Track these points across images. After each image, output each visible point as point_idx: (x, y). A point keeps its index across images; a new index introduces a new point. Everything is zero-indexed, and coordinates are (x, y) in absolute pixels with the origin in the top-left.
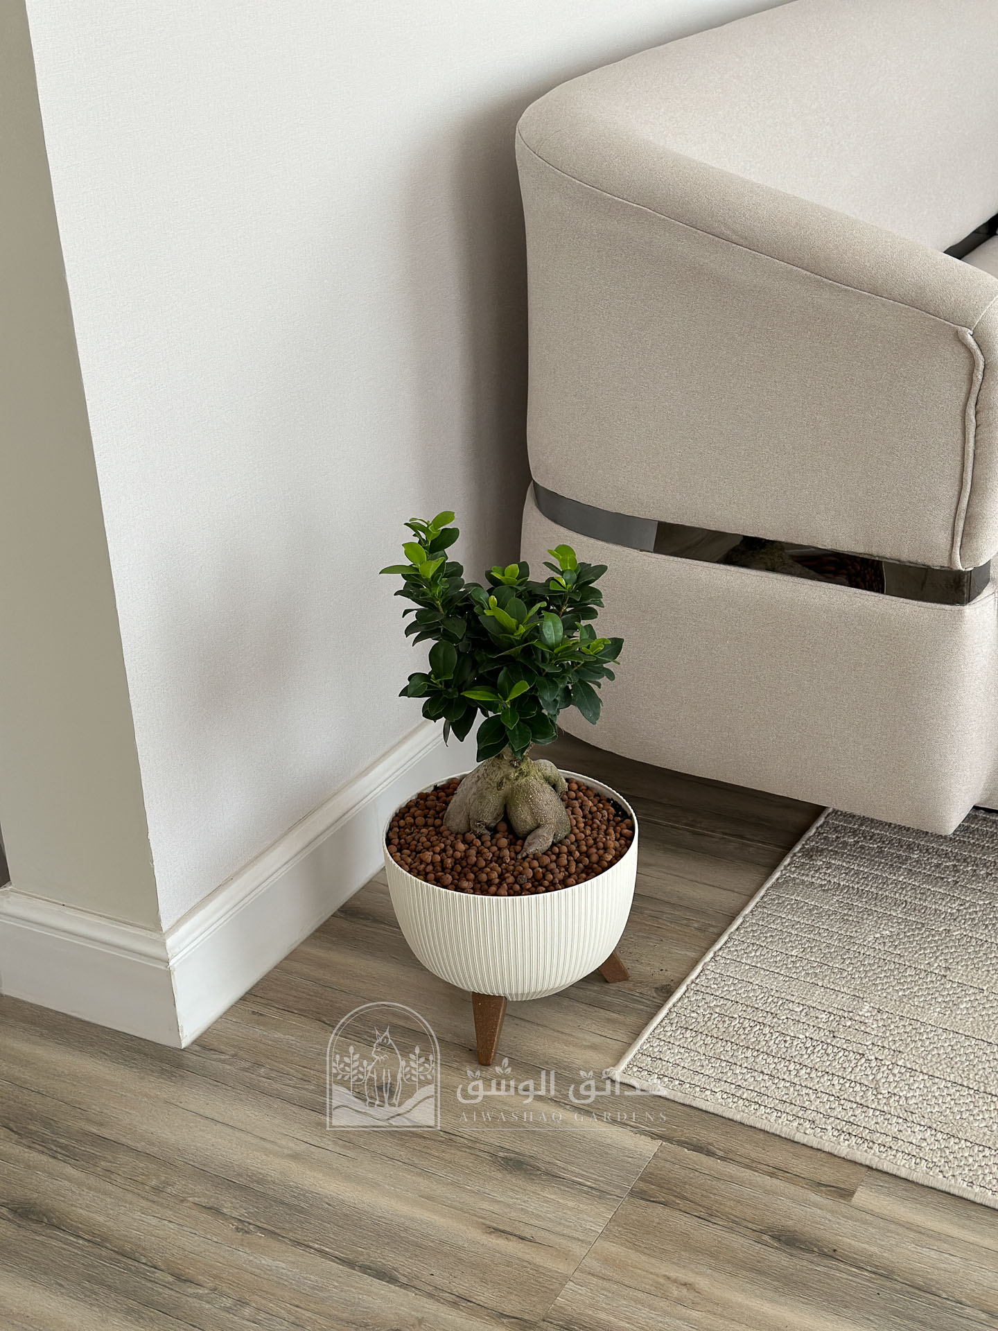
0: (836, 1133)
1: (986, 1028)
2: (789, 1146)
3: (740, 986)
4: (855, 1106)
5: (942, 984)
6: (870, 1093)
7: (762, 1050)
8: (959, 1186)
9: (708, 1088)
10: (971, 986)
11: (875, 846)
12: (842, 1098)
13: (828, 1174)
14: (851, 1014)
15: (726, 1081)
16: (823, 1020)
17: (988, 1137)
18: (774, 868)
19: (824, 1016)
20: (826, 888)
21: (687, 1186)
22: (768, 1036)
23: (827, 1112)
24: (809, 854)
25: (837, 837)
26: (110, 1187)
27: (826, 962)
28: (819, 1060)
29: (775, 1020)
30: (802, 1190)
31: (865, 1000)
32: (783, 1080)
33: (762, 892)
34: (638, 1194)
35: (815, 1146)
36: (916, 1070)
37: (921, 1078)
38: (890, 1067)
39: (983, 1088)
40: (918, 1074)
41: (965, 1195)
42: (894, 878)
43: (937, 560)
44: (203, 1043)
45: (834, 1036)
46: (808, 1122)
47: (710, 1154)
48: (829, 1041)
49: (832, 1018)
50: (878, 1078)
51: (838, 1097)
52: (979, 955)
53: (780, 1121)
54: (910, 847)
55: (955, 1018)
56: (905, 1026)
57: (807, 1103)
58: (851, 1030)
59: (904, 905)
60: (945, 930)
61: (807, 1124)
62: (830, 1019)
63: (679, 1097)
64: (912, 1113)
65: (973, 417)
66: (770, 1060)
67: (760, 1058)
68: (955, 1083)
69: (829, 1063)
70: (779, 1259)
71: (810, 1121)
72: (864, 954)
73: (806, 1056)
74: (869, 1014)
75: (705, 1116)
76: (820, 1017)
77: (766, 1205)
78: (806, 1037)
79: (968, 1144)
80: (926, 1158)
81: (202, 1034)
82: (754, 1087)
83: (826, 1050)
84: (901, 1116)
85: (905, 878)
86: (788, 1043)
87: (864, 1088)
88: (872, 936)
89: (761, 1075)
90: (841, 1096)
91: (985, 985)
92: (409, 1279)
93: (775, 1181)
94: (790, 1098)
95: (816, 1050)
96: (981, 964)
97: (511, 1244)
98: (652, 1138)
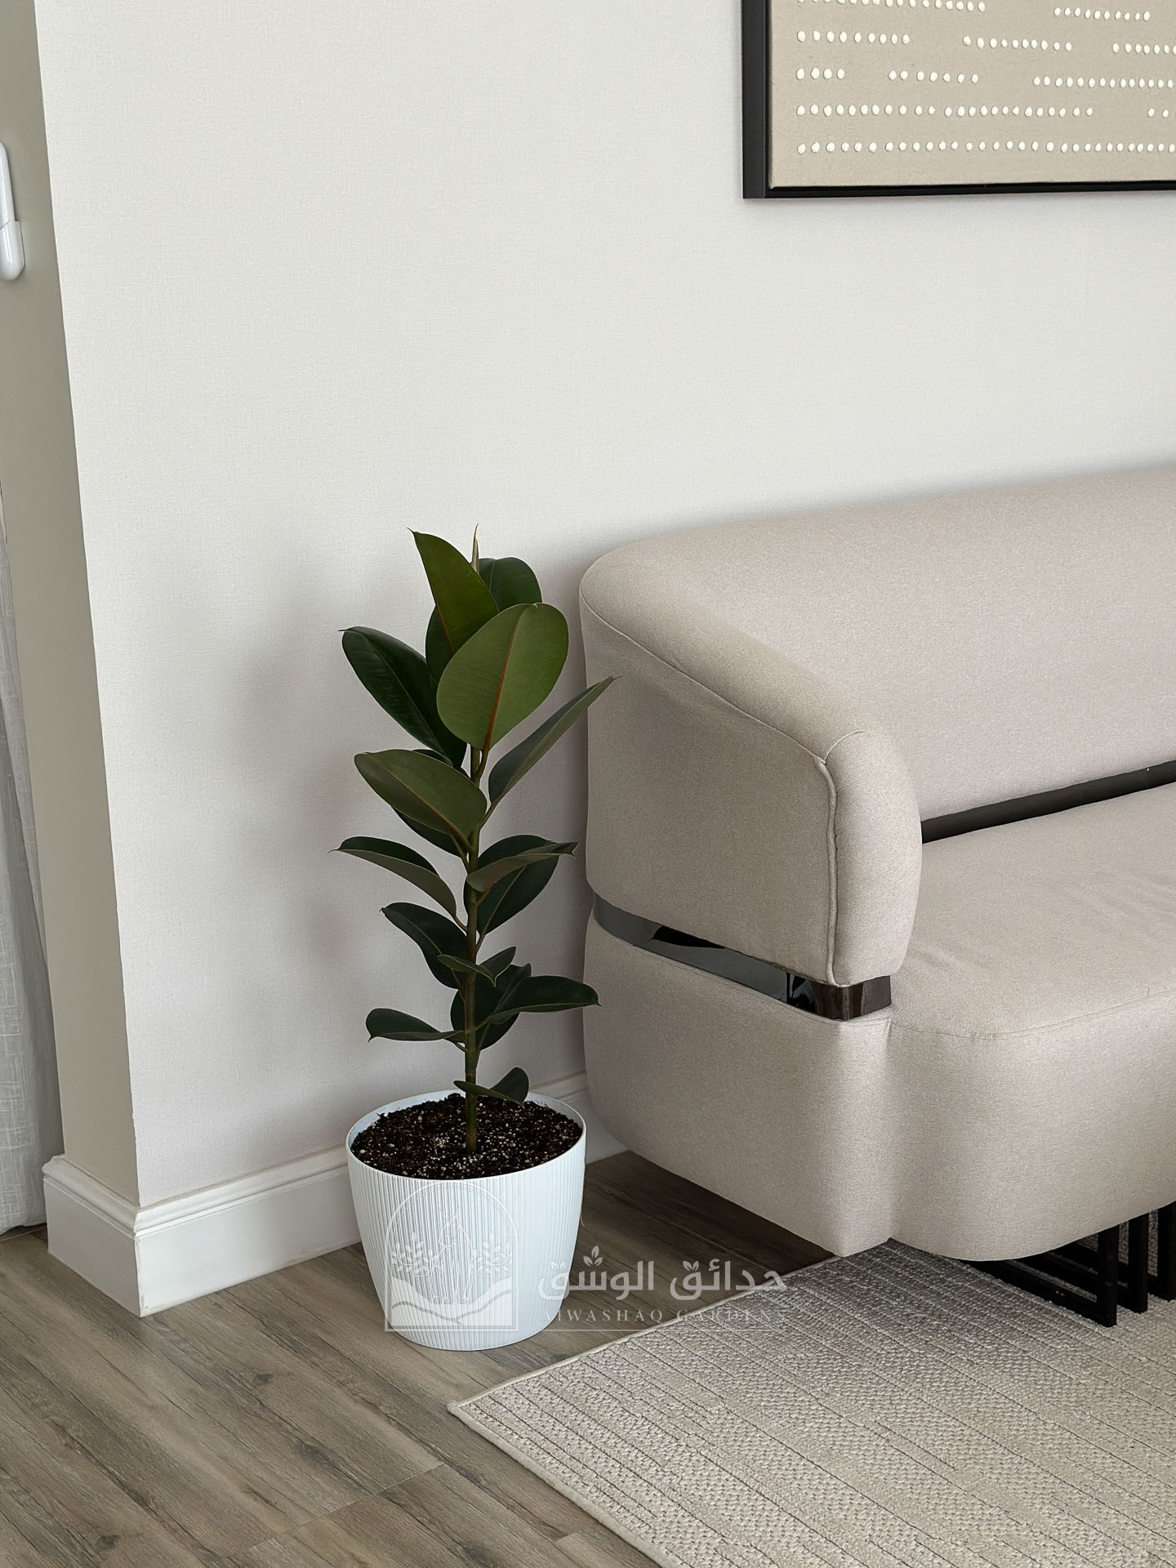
0: (594, 1490)
2: (545, 1491)
3: (626, 1367)
4: (631, 1474)
5: (809, 1405)
6: (655, 1468)
7: (594, 1417)
8: (659, 1552)
9: (519, 1433)
10: (834, 1412)
13: (556, 1518)
14: (699, 1408)
15: (539, 1433)
17: (722, 1523)
19: (674, 1404)
20: (784, 1311)
21: (432, 1498)
22: (610, 1409)
23: (602, 1473)
24: (795, 1281)
27: (721, 1366)
28: (636, 1435)
29: (630, 1399)
30: (524, 1523)
31: (724, 1401)
32: (590, 1443)
34: (389, 1496)
35: (566, 1494)
37: (711, 1468)
38: (693, 1454)
39: (756, 1487)
40: (712, 1464)
42: (852, 1314)
44: (158, 1317)
45: (667, 1421)
47: (474, 1480)
48: (659, 1423)
49: (682, 1408)
50: (673, 1459)
52: (870, 1391)
53: (556, 1470)
55: (790, 1431)
56: (739, 1428)
57: (592, 1463)
58: (689, 1420)
59: (841, 1339)
61: (576, 1478)
63: (488, 1434)
64: (674, 1490)
65: (832, 840)
66: (594, 1426)
67: (587, 1423)
68: (738, 1479)
69: (641, 1439)
71: (580, 1476)
72: (763, 1367)
73: (627, 1430)
77: (482, 1526)
78: (643, 1417)
80: (652, 1525)
81: (165, 1311)
82: (559, 1442)
83: (651, 1430)
84: (662, 1490)
85: (862, 1316)
86: (622, 1418)
87: (653, 1464)
88: (785, 1356)
89: (575, 1435)
90: (626, 1464)
92: (157, 1507)
93: (509, 1512)
94: (581, 1457)
95: (642, 1428)
97: (255, 1503)
98: (439, 1460)
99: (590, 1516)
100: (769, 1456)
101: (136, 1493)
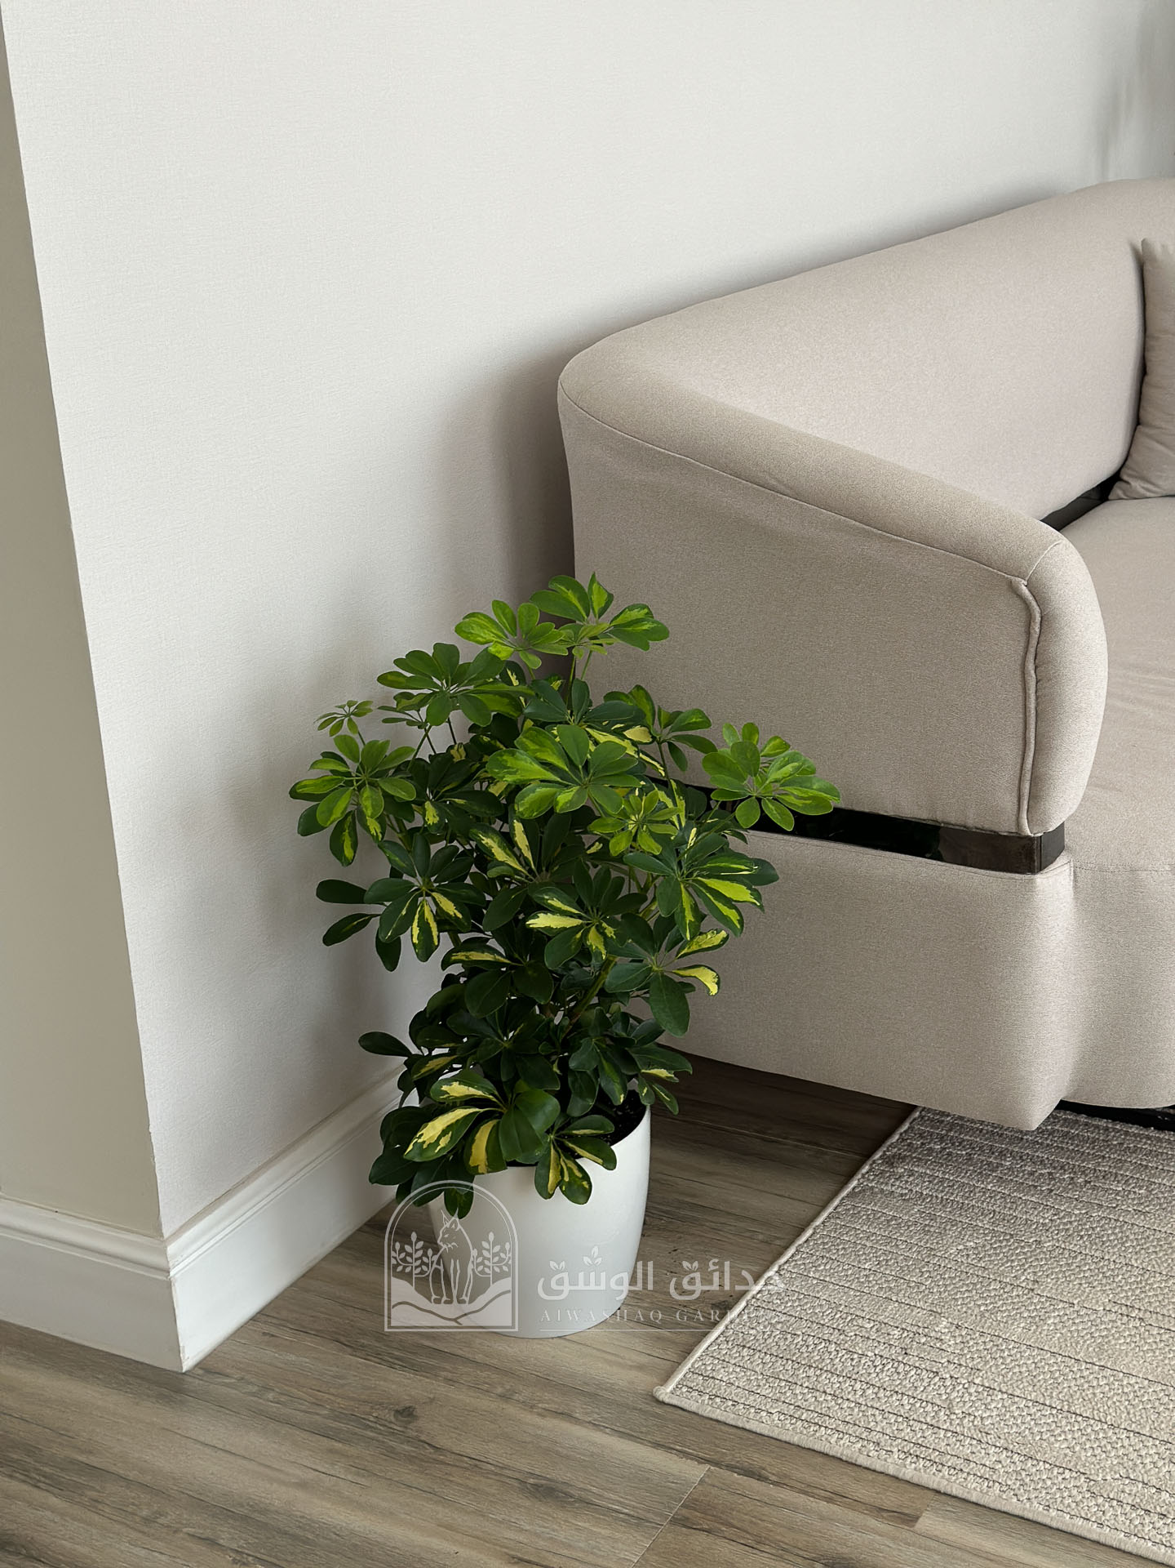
0: (902, 1456)
1: (1074, 1344)
2: (849, 1470)
3: (806, 1301)
4: (925, 1427)
5: (1029, 1298)
6: (942, 1413)
7: (825, 1368)
8: (1035, 1510)
9: (763, 1408)
10: (1061, 1301)
11: (964, 1153)
12: (911, 1418)
13: (890, 1500)
14: (926, 1330)
15: (784, 1402)
16: (895, 1337)
17: (1068, 1458)
18: (849, 1177)
19: (896, 1332)
20: (908, 1197)
21: (734, 1513)
22: (833, 1354)
23: (893, 1433)
24: (890, 1161)
25: (922, 1144)
26: (96, 1518)
27: (902, 1276)
28: (888, 1378)
29: (842, 1337)
30: (862, 1516)
31: (942, 1315)
32: (848, 1400)
33: (836, 1202)
34: (680, 1522)
35: (878, 1468)
36: (994, 1389)
37: (999, 1397)
38: (966, 1386)
39: (1066, 1407)
40: (996, 1392)
41: (1040, 1519)
42: (982, 1186)
43: (1005, 826)
44: (207, 1366)
45: (906, 1353)
46: (872, 1444)
47: (761, 1478)
48: (900, 1358)
49: (906, 1334)
50: (952, 1397)
51: (907, 1418)
52: (1072, 1268)
53: (842, 1442)
54: (1002, 1155)
55: (1040, 1333)
56: (985, 1342)
57: (872, 1424)
58: (925, 1347)
59: (992, 1215)
60: (1036, 1241)
61: (871, 1446)
62: (904, 1336)
63: (730, 1418)
64: (987, 1433)
65: (1033, 672)
66: (834, 1379)
67: (824, 1377)
68: (1037, 1402)
69: (898, 1382)
71: (874, 1442)
72: (944, 1267)
73: (875, 1375)
74: (947, 1330)
75: (759, 1439)
76: (891, 1333)
77: (820, 1532)
78: (875, 1355)
79: (1047, 1466)
80: (1000, 1481)
81: (208, 1355)
82: (815, 1408)
83: (896, 1368)
84: (975, 1437)
85: (995, 1186)
86: (855, 1361)
87: (936, 1408)
88: (955, 1248)
89: (824, 1395)
90: (911, 1416)
91: (1076, 1299)
94: (854, 1419)
95: (886, 1368)
96: (1072, 1277)
98: (699, 1463)
99: (928, 1488)
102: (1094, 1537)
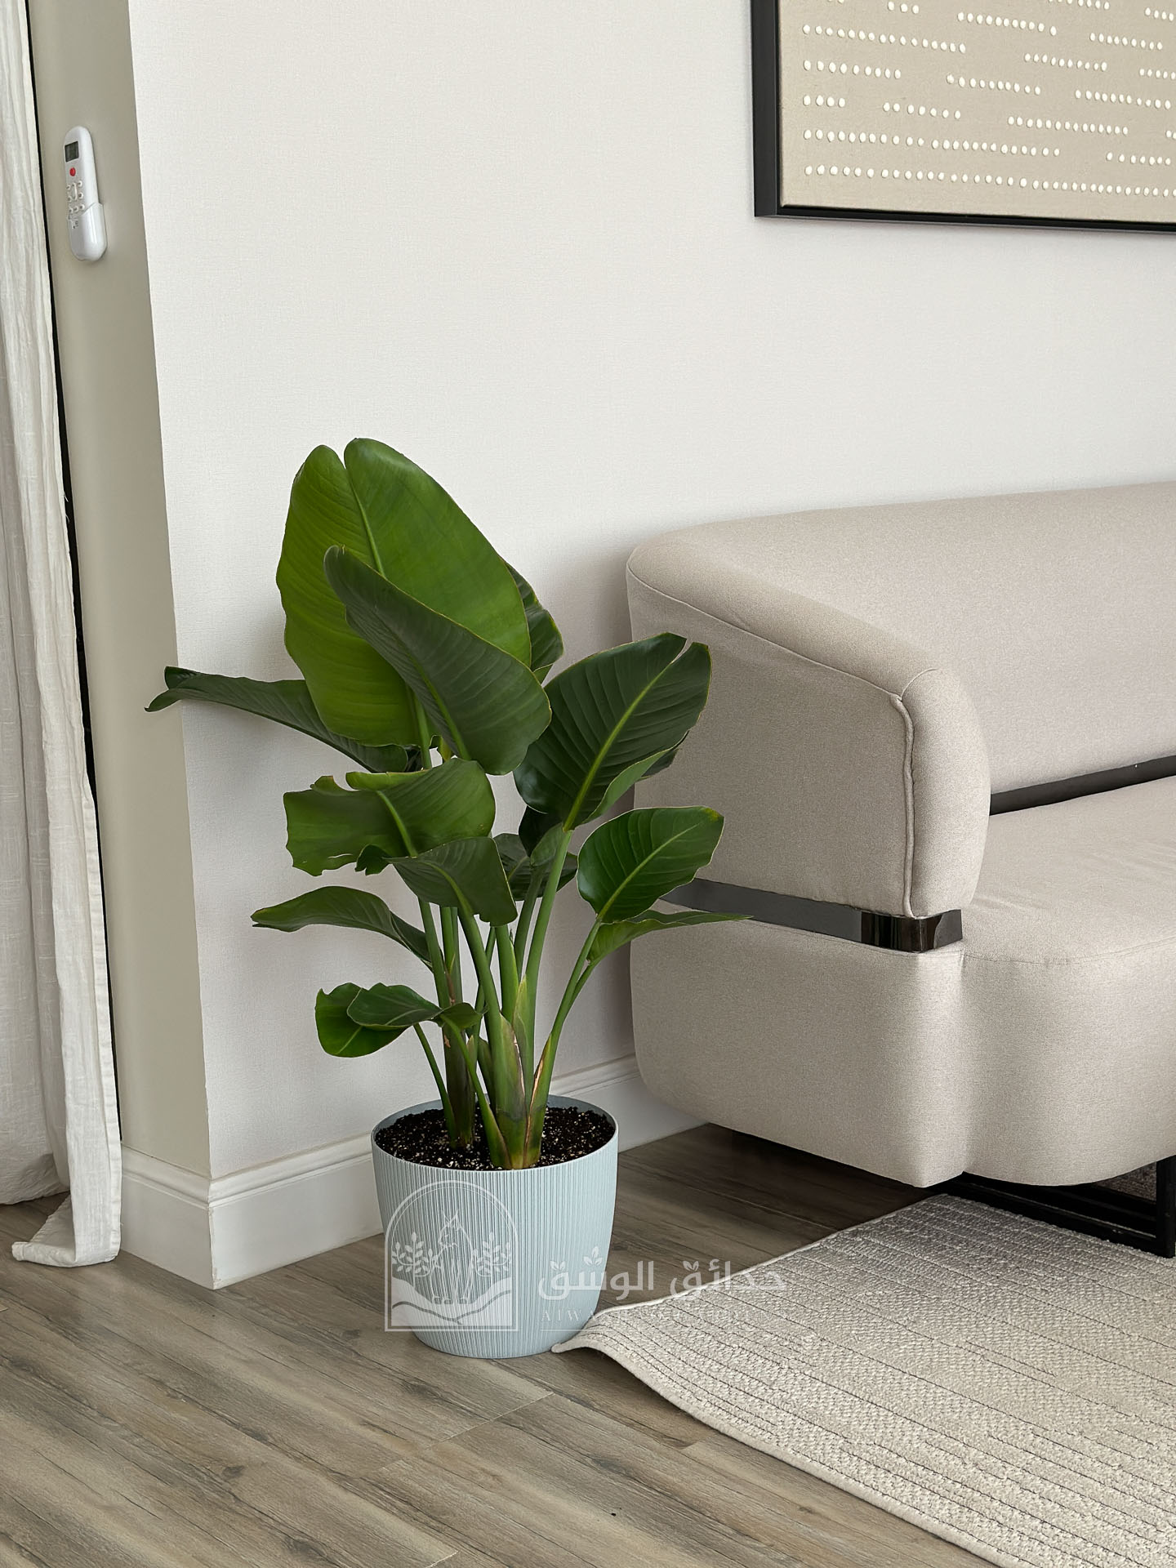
0: (707, 1404)
1: (908, 1362)
3: (711, 1309)
4: (742, 1393)
5: (899, 1331)
6: (763, 1388)
7: (692, 1349)
10: (925, 1336)
12: (734, 1387)
13: (678, 1431)
14: (793, 1338)
16: (765, 1339)
17: (840, 1426)
18: (813, 1241)
19: (767, 1335)
20: (853, 1259)
21: (549, 1421)
22: (706, 1342)
23: (713, 1392)
27: (803, 1304)
28: (737, 1362)
29: (722, 1333)
31: (815, 1331)
32: (693, 1368)
33: (790, 1254)
35: (682, 1407)
36: (818, 1380)
38: (797, 1375)
41: (786, 1459)
42: (920, 1257)
44: (231, 1289)
45: (764, 1349)
46: (689, 1393)
47: (588, 1405)
48: (757, 1351)
50: (779, 1379)
52: (954, 1318)
55: (887, 1352)
56: (836, 1352)
58: (785, 1348)
59: (914, 1277)
62: (773, 1340)
65: (909, 775)
66: (694, 1355)
68: (847, 1392)
69: (743, 1365)
70: (589, 1474)
72: (845, 1304)
73: (727, 1359)
74: (811, 1340)
76: (764, 1336)
78: (739, 1347)
83: (750, 1357)
84: (776, 1404)
85: (930, 1259)
87: (760, 1384)
88: (864, 1294)
91: (938, 1336)
93: (629, 1429)
96: (948, 1324)
97: (374, 1433)
98: (547, 1390)
99: (713, 1429)
100: (871, 1373)
101: (251, 1430)
102: (819, 1474)
